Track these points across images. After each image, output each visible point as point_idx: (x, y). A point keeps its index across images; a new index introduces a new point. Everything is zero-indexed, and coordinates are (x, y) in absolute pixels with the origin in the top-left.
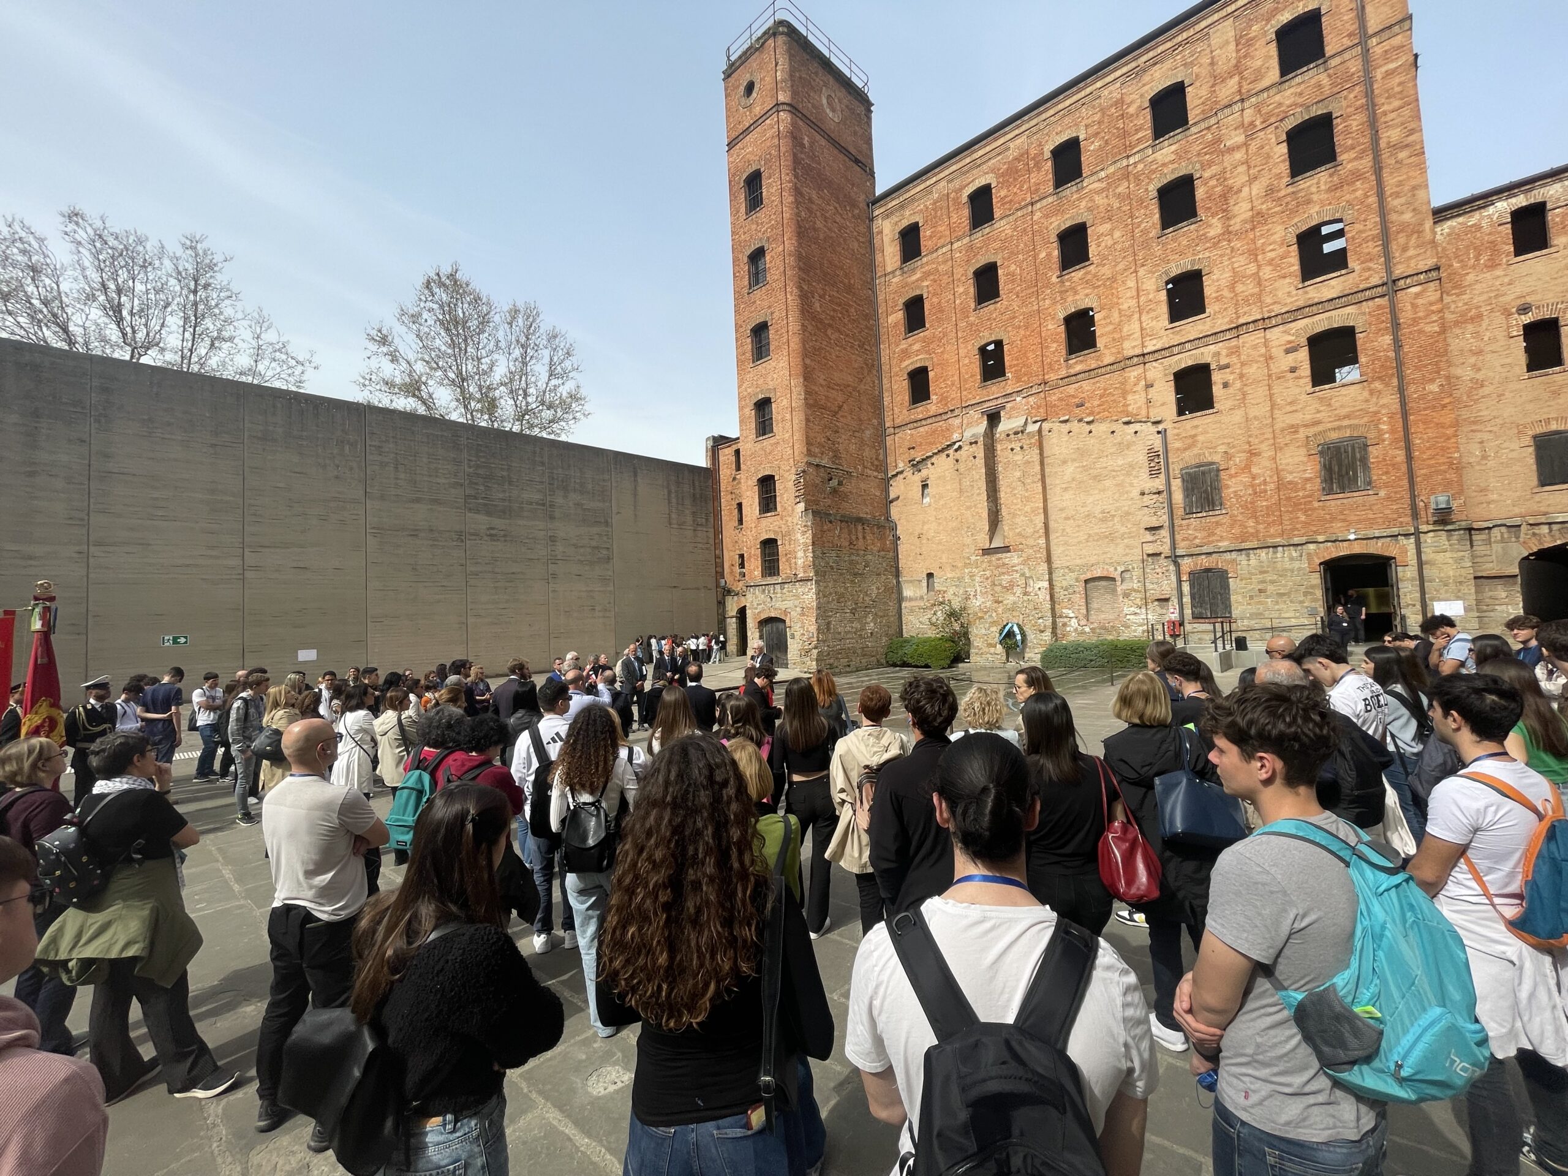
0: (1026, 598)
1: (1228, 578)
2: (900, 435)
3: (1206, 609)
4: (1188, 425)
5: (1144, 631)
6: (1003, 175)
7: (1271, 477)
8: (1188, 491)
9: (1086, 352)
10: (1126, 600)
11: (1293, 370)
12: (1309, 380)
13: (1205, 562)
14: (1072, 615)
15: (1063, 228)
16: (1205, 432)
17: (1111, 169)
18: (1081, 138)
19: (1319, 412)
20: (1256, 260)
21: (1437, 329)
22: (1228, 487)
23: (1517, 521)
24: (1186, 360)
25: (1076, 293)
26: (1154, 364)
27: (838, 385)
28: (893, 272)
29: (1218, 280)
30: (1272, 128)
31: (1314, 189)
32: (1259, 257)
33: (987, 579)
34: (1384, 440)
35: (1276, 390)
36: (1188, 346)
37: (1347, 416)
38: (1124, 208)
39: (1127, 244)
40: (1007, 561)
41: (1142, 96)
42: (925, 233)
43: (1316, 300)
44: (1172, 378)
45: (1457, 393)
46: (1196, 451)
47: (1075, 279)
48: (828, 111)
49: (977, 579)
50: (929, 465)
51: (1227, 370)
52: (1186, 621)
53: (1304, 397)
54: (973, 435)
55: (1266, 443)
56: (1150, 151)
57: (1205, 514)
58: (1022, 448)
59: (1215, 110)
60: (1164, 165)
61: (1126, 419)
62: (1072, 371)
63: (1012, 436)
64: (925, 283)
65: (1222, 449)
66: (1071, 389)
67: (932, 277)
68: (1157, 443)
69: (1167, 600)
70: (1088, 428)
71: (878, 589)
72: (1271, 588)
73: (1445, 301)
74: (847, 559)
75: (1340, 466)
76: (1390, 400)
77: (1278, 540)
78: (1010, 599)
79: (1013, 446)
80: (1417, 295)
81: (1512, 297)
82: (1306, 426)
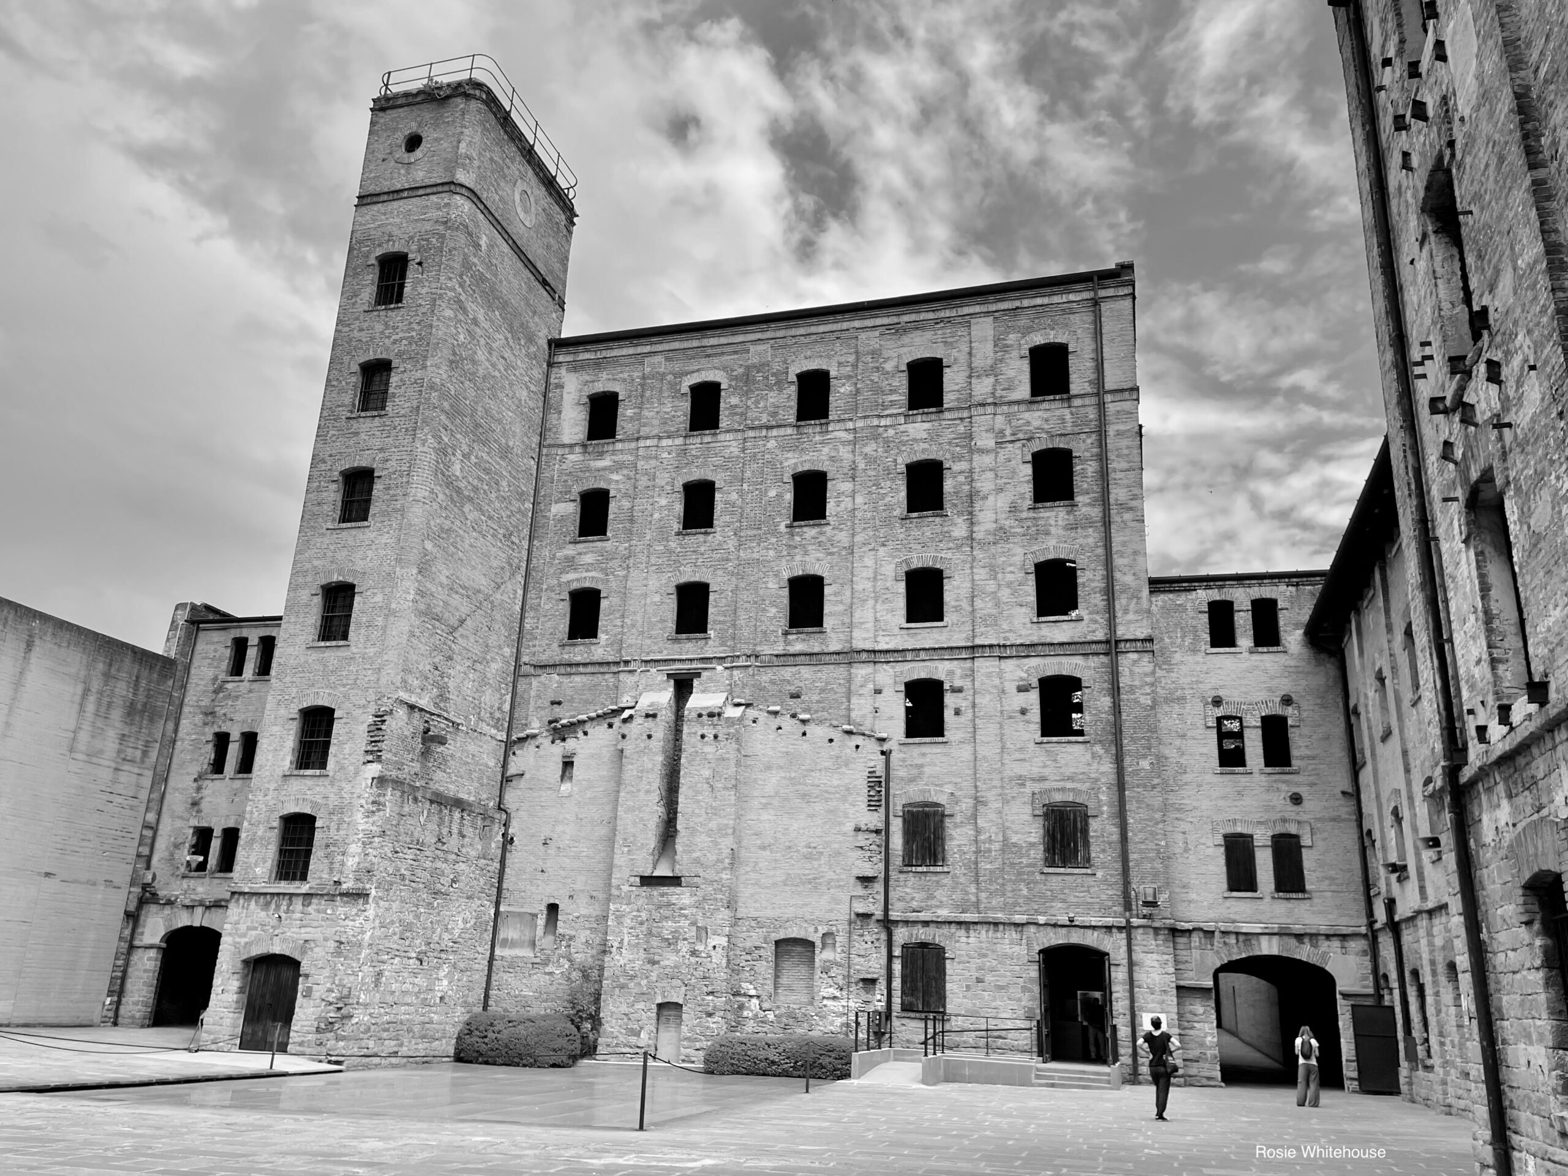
0: (693, 960)
1: (945, 959)
2: (543, 678)
3: (917, 999)
4: (916, 751)
5: (842, 1025)
6: (736, 378)
7: (996, 834)
8: (910, 834)
9: (810, 629)
10: (824, 976)
11: (1023, 712)
12: (1038, 727)
13: (922, 934)
14: (753, 992)
15: (800, 469)
16: (934, 764)
17: (860, 424)
18: (833, 374)
19: (1045, 766)
20: (995, 578)
21: (1149, 702)
22: (952, 839)
23: (1210, 926)
24: (920, 671)
25: (806, 553)
26: (885, 666)
27: (464, 587)
28: (571, 446)
29: (958, 588)
30: (1019, 444)
31: (1052, 522)
32: (1000, 576)
33: (642, 923)
34: (1102, 813)
35: (1007, 730)
36: (923, 655)
37: (1070, 779)
38: (870, 473)
39: (869, 515)
40: (673, 899)
41: (899, 356)
42: (626, 412)
43: (1048, 640)
44: (903, 688)
45: (1165, 774)
46: (920, 785)
47: (807, 536)
48: (519, 210)
49: (627, 921)
50: (580, 734)
51: (960, 695)
52: (894, 1014)
53: (1032, 745)
54: (652, 705)
55: (994, 792)
56: (902, 420)
57: (925, 869)
58: (716, 737)
59: (971, 405)
60: (915, 440)
61: (846, 727)
62: (792, 649)
63: (705, 718)
64: (615, 477)
65: (948, 789)
66: (787, 673)
67: (625, 472)
68: (879, 763)
69: (873, 981)
70: (802, 728)
71: (465, 921)
72: (989, 978)
73: (1157, 675)
74: (428, 864)
75: (1062, 836)
76: (1107, 767)
77: (1000, 916)
78: (670, 959)
79: (705, 732)
80: (1135, 662)
81: (1209, 686)
82: (1033, 780)
